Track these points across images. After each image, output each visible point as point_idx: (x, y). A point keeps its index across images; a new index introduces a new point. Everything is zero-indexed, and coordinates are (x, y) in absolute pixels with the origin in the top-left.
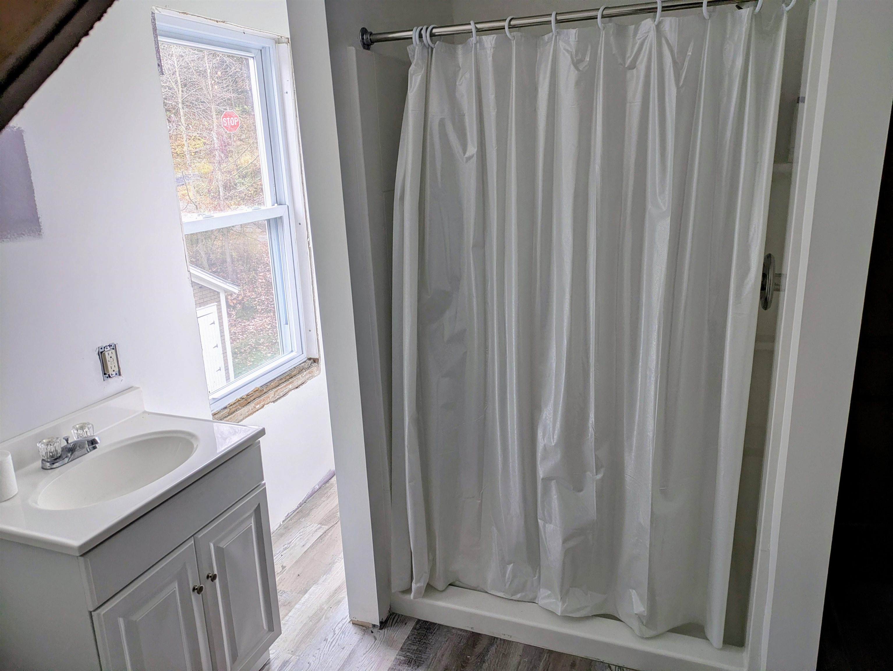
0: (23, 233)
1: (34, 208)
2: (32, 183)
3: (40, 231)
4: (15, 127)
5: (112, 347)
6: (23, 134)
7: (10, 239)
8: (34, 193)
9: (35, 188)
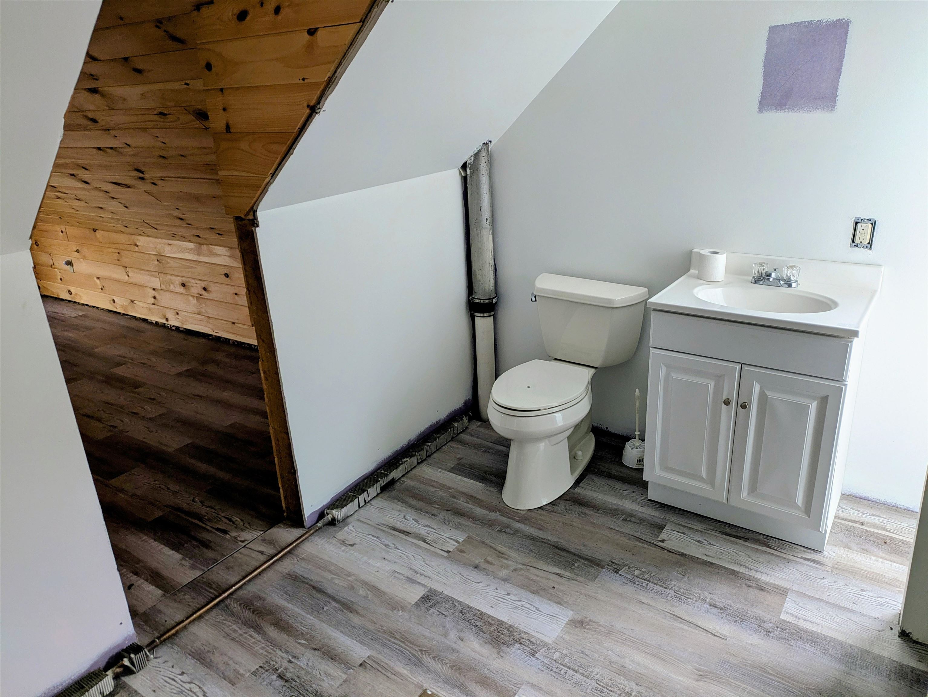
0: (819, 107)
1: (836, 88)
2: (842, 66)
3: (834, 107)
4: (844, 19)
5: (871, 222)
6: (850, 24)
7: (805, 111)
8: (840, 75)
9: (843, 71)
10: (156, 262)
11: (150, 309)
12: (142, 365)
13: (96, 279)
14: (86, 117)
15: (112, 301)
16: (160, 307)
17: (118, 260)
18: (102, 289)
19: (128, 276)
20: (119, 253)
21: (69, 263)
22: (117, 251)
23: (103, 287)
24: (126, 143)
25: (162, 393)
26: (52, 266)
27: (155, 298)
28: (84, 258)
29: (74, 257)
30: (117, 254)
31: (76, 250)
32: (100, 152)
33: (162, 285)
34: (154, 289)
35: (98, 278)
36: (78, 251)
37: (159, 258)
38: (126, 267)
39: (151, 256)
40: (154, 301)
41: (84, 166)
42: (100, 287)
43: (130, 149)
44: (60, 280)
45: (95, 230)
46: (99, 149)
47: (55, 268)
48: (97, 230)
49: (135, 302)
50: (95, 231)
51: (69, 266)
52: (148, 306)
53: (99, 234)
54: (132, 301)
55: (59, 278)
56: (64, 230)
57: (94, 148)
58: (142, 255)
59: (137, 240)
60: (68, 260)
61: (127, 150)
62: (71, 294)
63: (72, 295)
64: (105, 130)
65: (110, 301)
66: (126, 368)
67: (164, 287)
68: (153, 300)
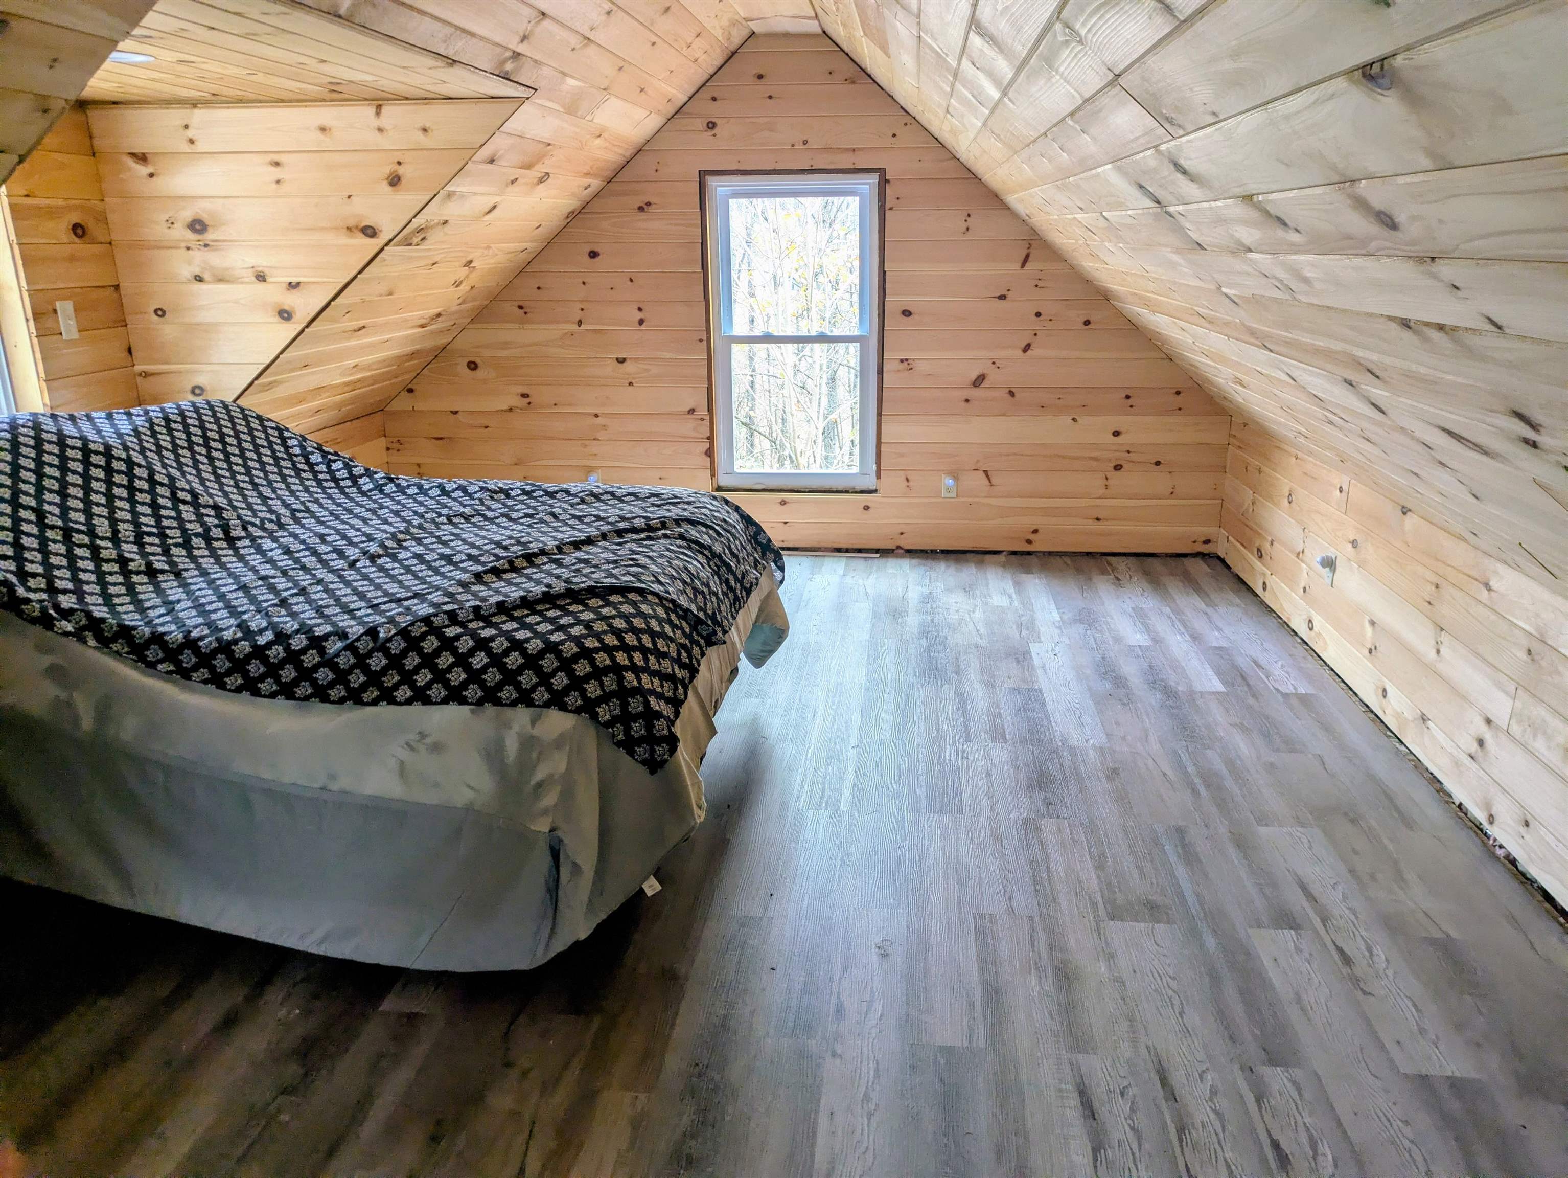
10: (1522, 655)
11: (1457, 764)
12: (1336, 956)
13: (1367, 625)
14: (1361, 204)
15: (1380, 691)
16: (1486, 777)
17: (1430, 603)
18: (1370, 651)
19: (1438, 652)
20: (1437, 587)
21: (1329, 564)
22: (1435, 579)
23: (1376, 648)
24: (1489, 319)
25: (1324, 1148)
26: (1298, 554)
27: (1481, 743)
28: (1362, 564)
29: (1342, 553)
30: (1433, 588)
31: (1351, 539)
32: (1406, 335)
33: (1513, 722)
34: (1489, 721)
35: (1373, 623)
36: (1354, 543)
37: (1536, 647)
38: (1442, 629)
39: (1517, 632)
40: (1477, 751)
41: (1371, 366)
42: (1369, 646)
43: (1501, 342)
44: (1302, 590)
45: (1405, 511)
46: (1405, 324)
47: (1302, 561)
48: (1410, 510)
49: (1430, 723)
50: (1404, 513)
51: (1327, 569)
52: (1455, 753)
53: (1411, 521)
54: (1424, 719)
55: (1302, 585)
56: (1345, 488)
57: (1390, 318)
58: (1493, 617)
59: (1496, 572)
60: (1329, 555)
61: (1491, 341)
62: (1311, 629)
63: (1312, 633)
64: (1420, 260)
65: (1378, 687)
66: (1291, 945)
67: (1516, 729)
68: (1474, 747)
